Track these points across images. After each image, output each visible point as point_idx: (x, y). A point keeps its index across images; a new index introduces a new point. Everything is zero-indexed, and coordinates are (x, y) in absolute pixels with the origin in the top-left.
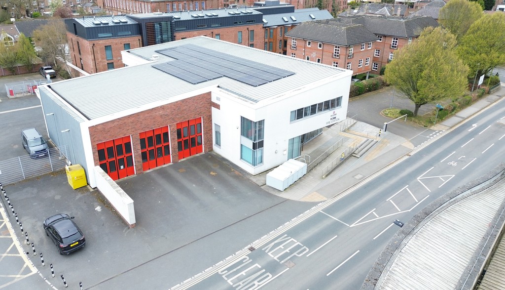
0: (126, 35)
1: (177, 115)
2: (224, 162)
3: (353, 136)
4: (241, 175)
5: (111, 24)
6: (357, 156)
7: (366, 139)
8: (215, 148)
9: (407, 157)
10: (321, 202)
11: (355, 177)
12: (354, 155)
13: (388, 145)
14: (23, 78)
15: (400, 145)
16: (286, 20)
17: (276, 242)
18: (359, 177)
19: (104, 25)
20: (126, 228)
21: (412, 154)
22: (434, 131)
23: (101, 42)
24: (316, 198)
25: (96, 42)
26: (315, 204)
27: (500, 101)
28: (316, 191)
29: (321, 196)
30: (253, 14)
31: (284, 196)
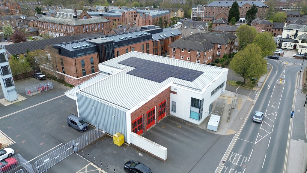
0: (90, 53)
1: (159, 100)
2: (180, 120)
3: (226, 98)
4: (193, 126)
5: (83, 48)
6: (234, 108)
7: (232, 99)
8: (172, 113)
9: (253, 106)
10: (235, 134)
11: (240, 119)
12: (232, 108)
13: (242, 100)
14: (25, 81)
15: (247, 100)
16: (162, 36)
17: (231, 156)
18: (241, 119)
19: (80, 49)
20: (162, 162)
21: (254, 103)
22: (255, 91)
23: (79, 58)
24: (232, 132)
25: (76, 59)
26: (233, 135)
27: (270, 72)
28: (230, 128)
29: (233, 131)
30: (147, 35)
31: (219, 133)
